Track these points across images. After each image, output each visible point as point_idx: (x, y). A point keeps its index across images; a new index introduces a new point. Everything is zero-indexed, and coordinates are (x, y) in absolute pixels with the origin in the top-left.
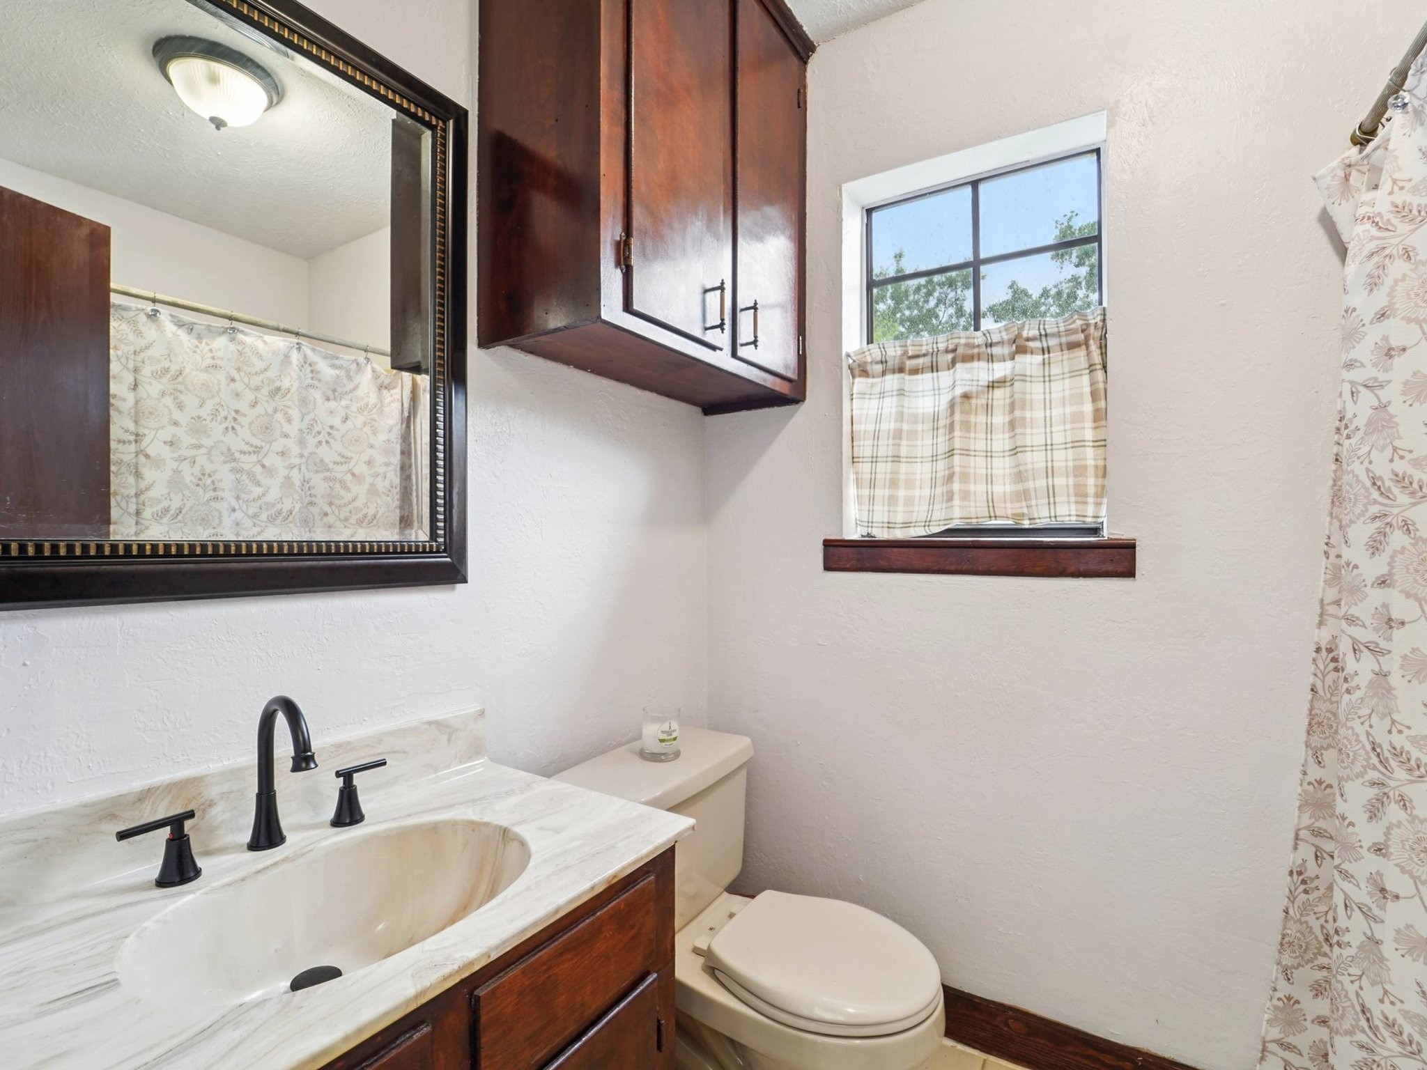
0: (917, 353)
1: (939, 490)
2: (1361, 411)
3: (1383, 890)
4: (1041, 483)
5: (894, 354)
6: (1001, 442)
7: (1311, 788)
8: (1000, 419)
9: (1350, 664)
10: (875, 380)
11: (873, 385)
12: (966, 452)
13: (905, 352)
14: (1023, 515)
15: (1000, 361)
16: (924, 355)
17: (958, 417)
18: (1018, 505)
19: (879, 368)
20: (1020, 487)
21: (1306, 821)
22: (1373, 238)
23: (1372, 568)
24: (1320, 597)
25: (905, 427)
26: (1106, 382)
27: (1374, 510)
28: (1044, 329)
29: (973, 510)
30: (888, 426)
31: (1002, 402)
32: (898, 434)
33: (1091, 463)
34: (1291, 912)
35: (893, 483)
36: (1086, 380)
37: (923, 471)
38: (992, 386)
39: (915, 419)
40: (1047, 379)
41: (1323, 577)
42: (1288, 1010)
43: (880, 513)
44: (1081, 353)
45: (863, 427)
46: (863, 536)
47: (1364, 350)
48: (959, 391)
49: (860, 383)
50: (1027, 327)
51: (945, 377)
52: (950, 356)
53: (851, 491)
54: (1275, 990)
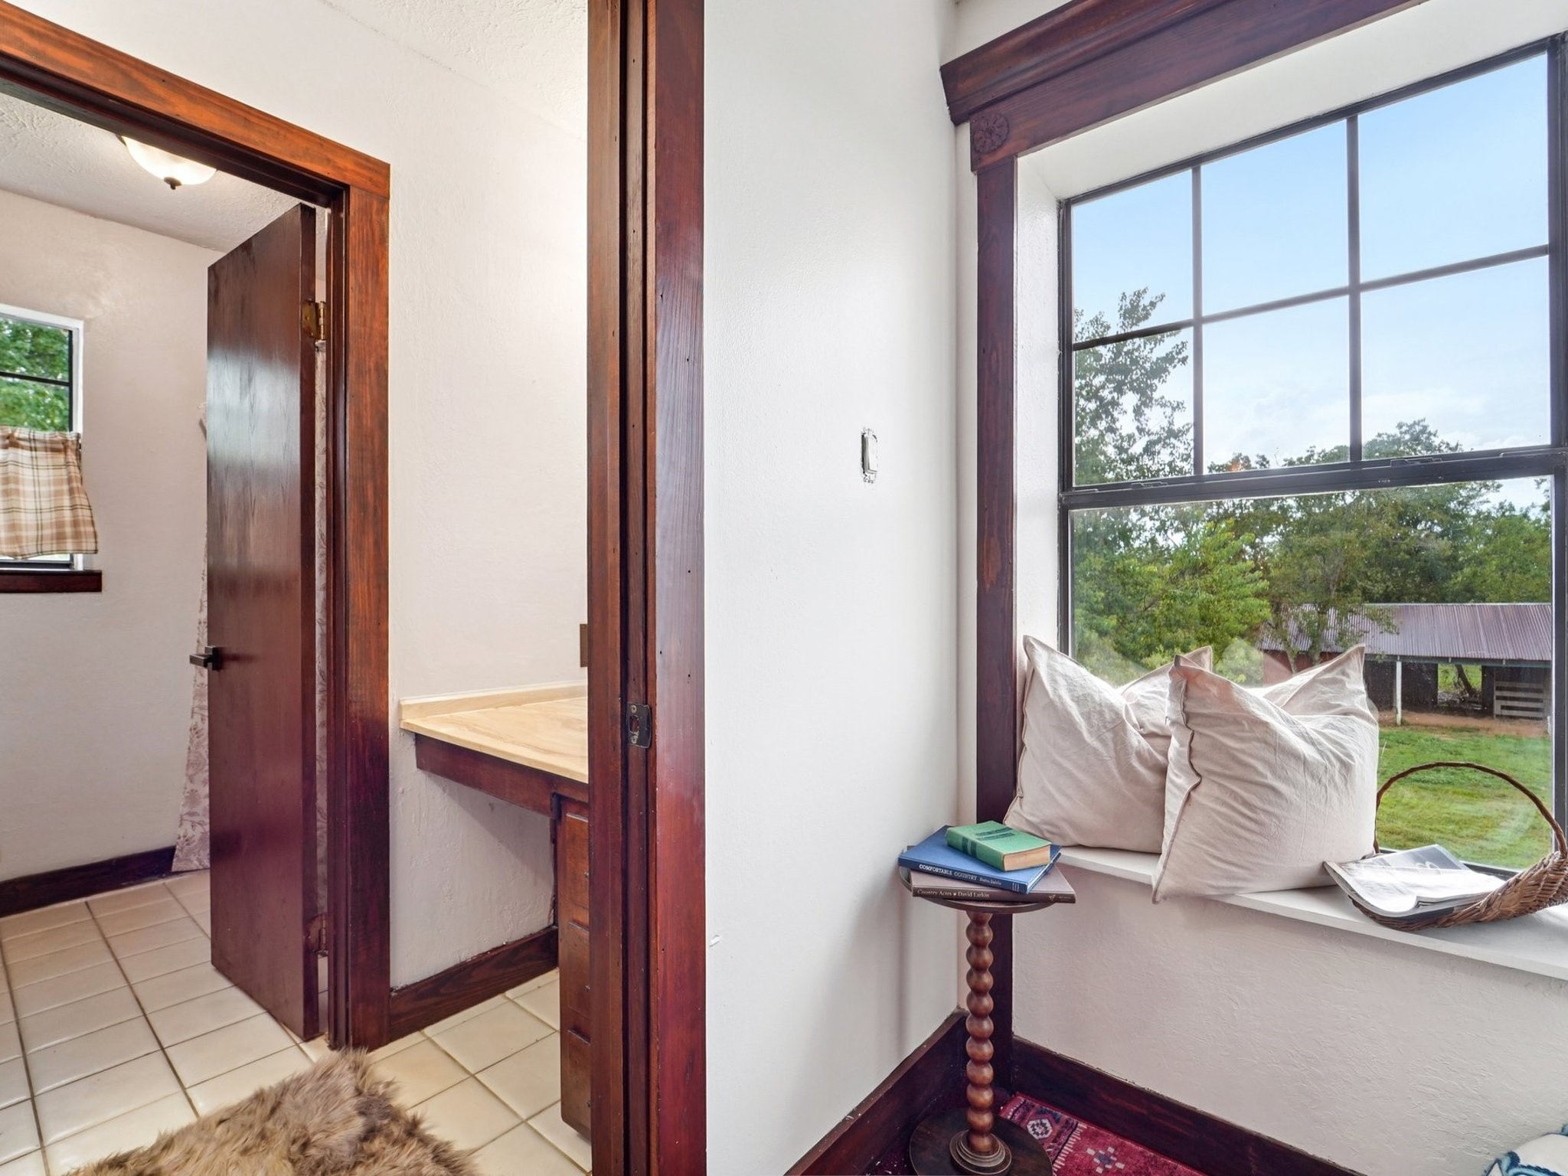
4: (32, 534)
7: (198, 688)
14: (15, 553)
18: (12, 547)
21: (197, 703)
24: (200, 598)
28: (34, 436)
33: (67, 519)
34: (192, 749)
36: (65, 472)
40: (35, 467)
42: (193, 798)
44: (61, 456)
54: (186, 788)
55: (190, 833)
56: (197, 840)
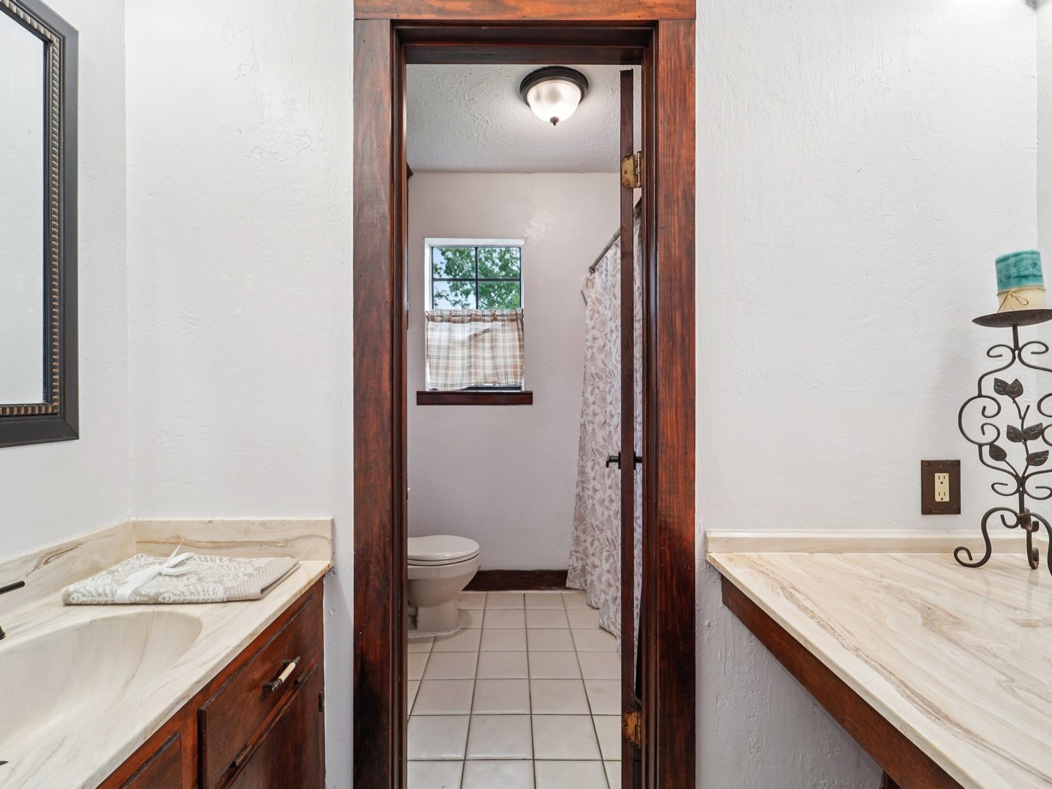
0: (455, 315)
1: (465, 372)
2: (589, 354)
3: (595, 490)
4: (503, 370)
5: (446, 314)
6: (488, 354)
8: (487, 345)
9: (588, 427)
10: (438, 323)
11: (437, 325)
12: (476, 357)
13: (451, 314)
14: (496, 382)
15: (487, 322)
16: (459, 316)
17: (473, 343)
18: (494, 378)
19: (440, 318)
20: (495, 371)
21: (580, 479)
22: (592, 306)
23: (591, 399)
24: (582, 409)
25: (451, 345)
26: (523, 335)
27: (592, 382)
28: (503, 313)
29: (479, 380)
30: (444, 343)
31: (487, 338)
32: (449, 348)
33: (519, 364)
34: (576, 508)
35: (447, 368)
36: (516, 333)
37: (459, 363)
38: (484, 331)
39: (454, 342)
40: (504, 331)
41: (582, 403)
42: (577, 541)
43: (441, 381)
44: (515, 323)
45: (433, 343)
46: (430, 390)
47: (589, 337)
48: (473, 333)
49: (431, 324)
50: (497, 311)
51: (467, 326)
52: (469, 318)
53: (428, 370)
54: (573, 534)
55: (576, 564)
56: (579, 570)
